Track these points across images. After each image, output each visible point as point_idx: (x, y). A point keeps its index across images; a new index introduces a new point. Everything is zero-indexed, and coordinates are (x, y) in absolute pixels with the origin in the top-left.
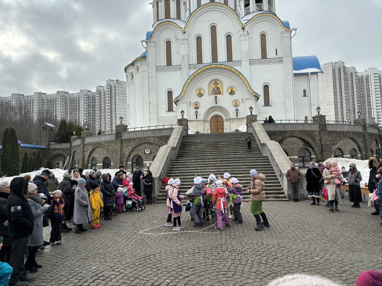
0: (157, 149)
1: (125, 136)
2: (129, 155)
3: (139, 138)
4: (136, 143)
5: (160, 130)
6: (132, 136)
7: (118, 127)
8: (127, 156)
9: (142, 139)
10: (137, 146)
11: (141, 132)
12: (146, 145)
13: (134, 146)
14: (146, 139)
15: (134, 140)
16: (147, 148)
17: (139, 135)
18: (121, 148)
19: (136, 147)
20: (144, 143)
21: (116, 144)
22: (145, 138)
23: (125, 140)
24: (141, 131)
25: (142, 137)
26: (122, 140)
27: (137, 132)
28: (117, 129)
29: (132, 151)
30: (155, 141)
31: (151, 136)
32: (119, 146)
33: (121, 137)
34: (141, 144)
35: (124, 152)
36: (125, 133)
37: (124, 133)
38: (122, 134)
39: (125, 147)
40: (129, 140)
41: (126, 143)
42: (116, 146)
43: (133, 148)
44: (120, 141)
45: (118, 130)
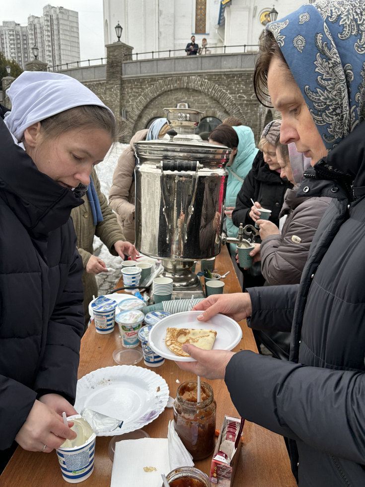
0: (204, 105)
1: (129, 72)
2: (140, 117)
3: (165, 77)
4: (156, 87)
5: (215, 59)
6: (146, 71)
7: (112, 49)
8: (136, 118)
9: (172, 80)
10: (159, 95)
11: (168, 62)
12: (179, 95)
13: (151, 95)
14: (180, 80)
15: (151, 81)
16: (182, 100)
17: (163, 69)
18: (122, 99)
19: (155, 98)
20: (176, 89)
21: (110, 89)
22: (179, 77)
23: (129, 81)
24: (170, 59)
25: (171, 76)
26: (123, 82)
27: (160, 63)
28: (111, 54)
29: (146, 107)
30: (202, 85)
31: (193, 72)
32: (116, 94)
33: (122, 75)
34: (168, 91)
35: (129, 109)
36: (130, 65)
37: (127, 65)
38: (123, 65)
39: (130, 97)
40: (140, 82)
41: (132, 89)
42: (111, 95)
43: (148, 100)
44: (119, 82)
45: (113, 56)
